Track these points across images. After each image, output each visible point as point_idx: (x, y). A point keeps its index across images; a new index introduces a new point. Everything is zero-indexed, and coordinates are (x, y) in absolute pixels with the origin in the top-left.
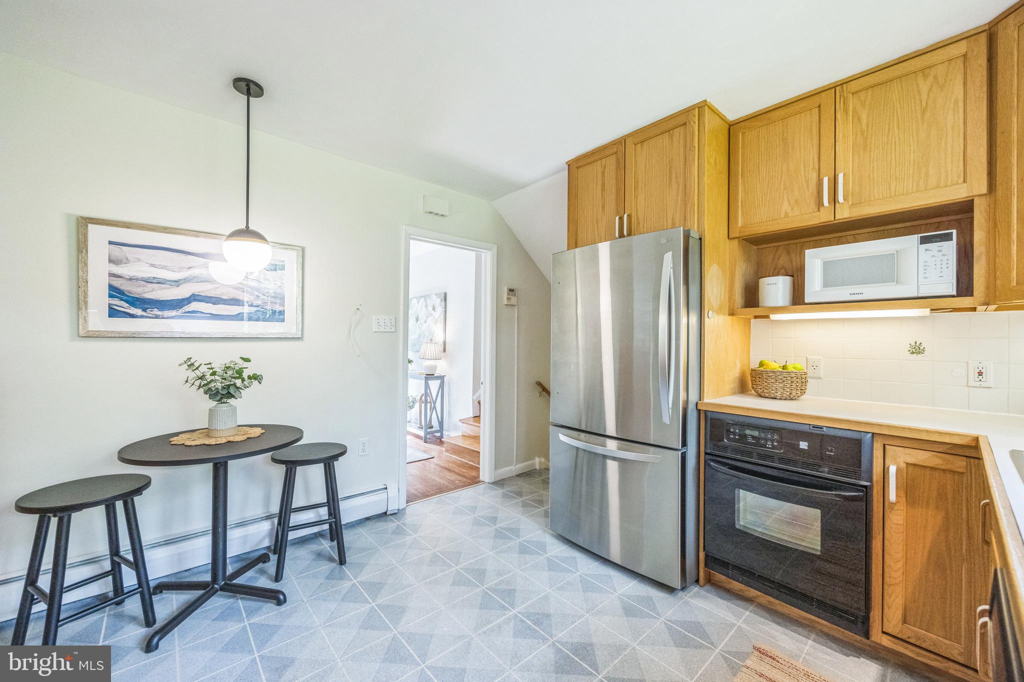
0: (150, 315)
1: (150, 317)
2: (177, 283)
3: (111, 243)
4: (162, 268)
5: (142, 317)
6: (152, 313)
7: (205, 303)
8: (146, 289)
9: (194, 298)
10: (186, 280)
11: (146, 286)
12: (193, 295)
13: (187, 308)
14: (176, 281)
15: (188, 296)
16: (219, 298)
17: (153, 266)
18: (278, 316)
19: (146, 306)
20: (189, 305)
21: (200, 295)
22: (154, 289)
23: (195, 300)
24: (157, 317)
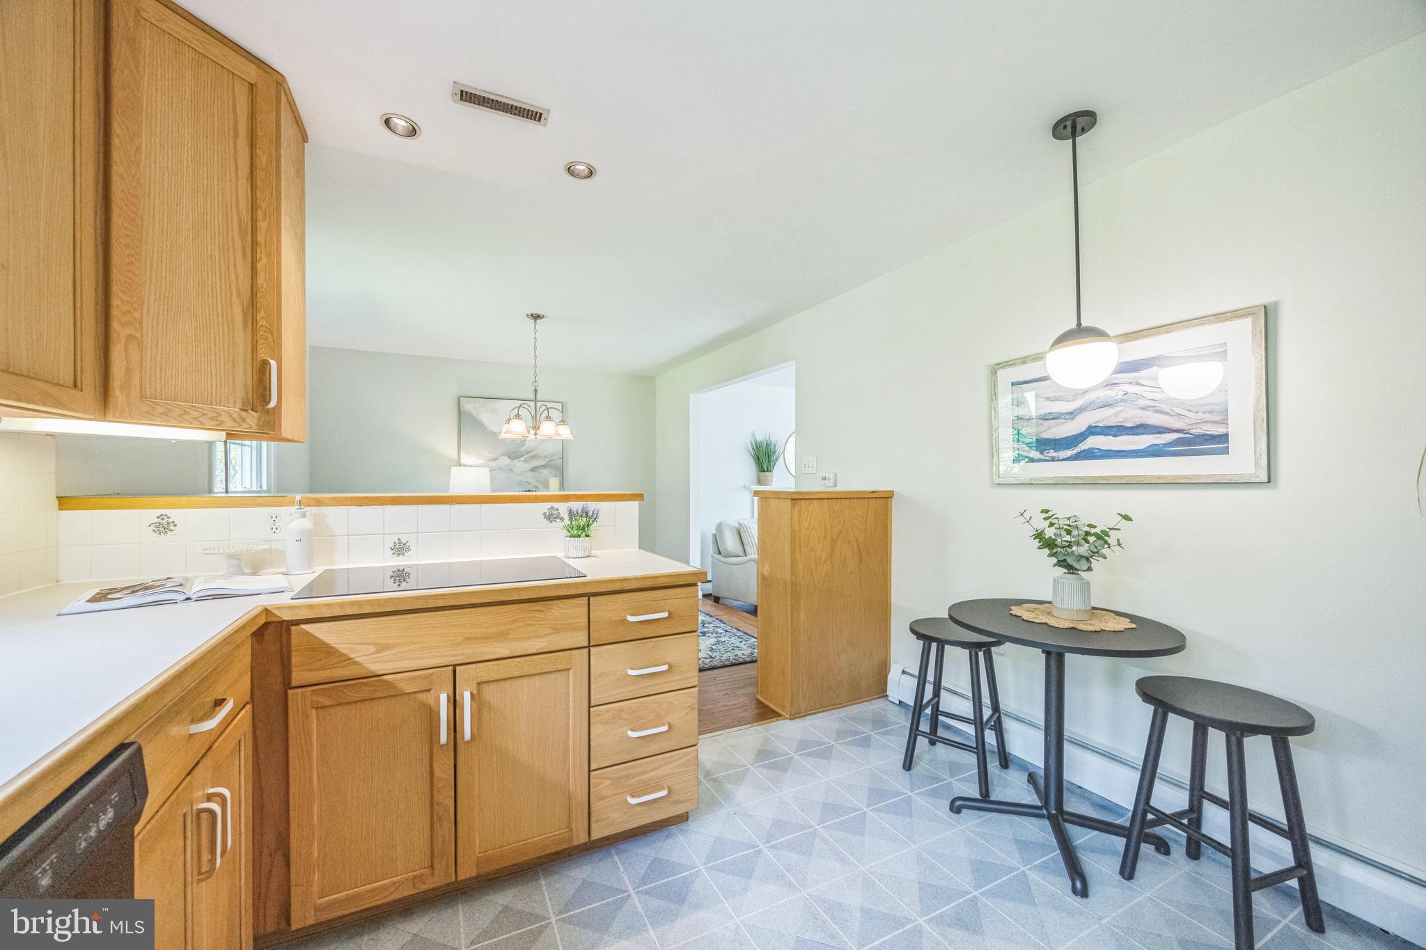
0: (1047, 458)
1: (1046, 461)
2: (1072, 415)
3: (1013, 384)
4: (1057, 400)
5: (1039, 460)
6: (1048, 455)
7: (1103, 436)
8: (1043, 428)
9: (1092, 431)
10: (1081, 410)
11: (1043, 425)
12: (1090, 427)
13: (1084, 446)
14: (1071, 413)
15: (1084, 430)
16: (1122, 426)
17: (1048, 399)
18: (1217, 442)
19: (1043, 447)
20: (1085, 442)
21: (1098, 426)
22: (1050, 426)
23: (1093, 434)
24: (1053, 459)
